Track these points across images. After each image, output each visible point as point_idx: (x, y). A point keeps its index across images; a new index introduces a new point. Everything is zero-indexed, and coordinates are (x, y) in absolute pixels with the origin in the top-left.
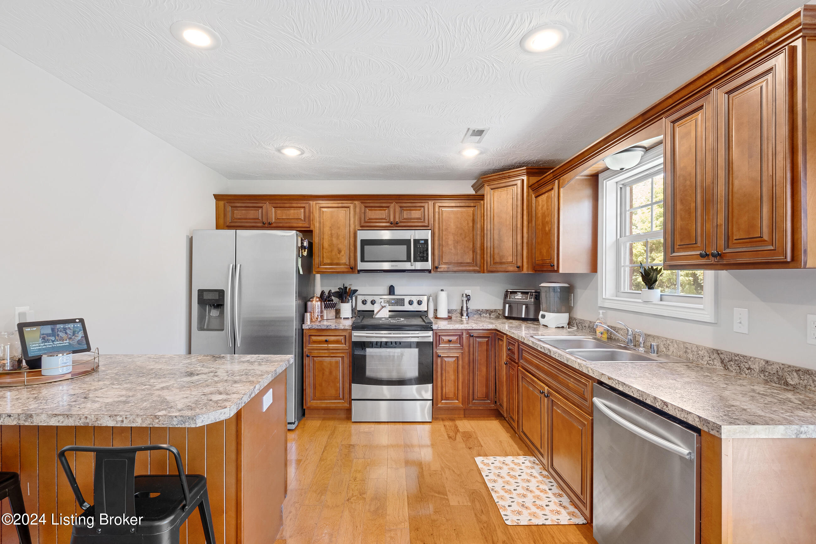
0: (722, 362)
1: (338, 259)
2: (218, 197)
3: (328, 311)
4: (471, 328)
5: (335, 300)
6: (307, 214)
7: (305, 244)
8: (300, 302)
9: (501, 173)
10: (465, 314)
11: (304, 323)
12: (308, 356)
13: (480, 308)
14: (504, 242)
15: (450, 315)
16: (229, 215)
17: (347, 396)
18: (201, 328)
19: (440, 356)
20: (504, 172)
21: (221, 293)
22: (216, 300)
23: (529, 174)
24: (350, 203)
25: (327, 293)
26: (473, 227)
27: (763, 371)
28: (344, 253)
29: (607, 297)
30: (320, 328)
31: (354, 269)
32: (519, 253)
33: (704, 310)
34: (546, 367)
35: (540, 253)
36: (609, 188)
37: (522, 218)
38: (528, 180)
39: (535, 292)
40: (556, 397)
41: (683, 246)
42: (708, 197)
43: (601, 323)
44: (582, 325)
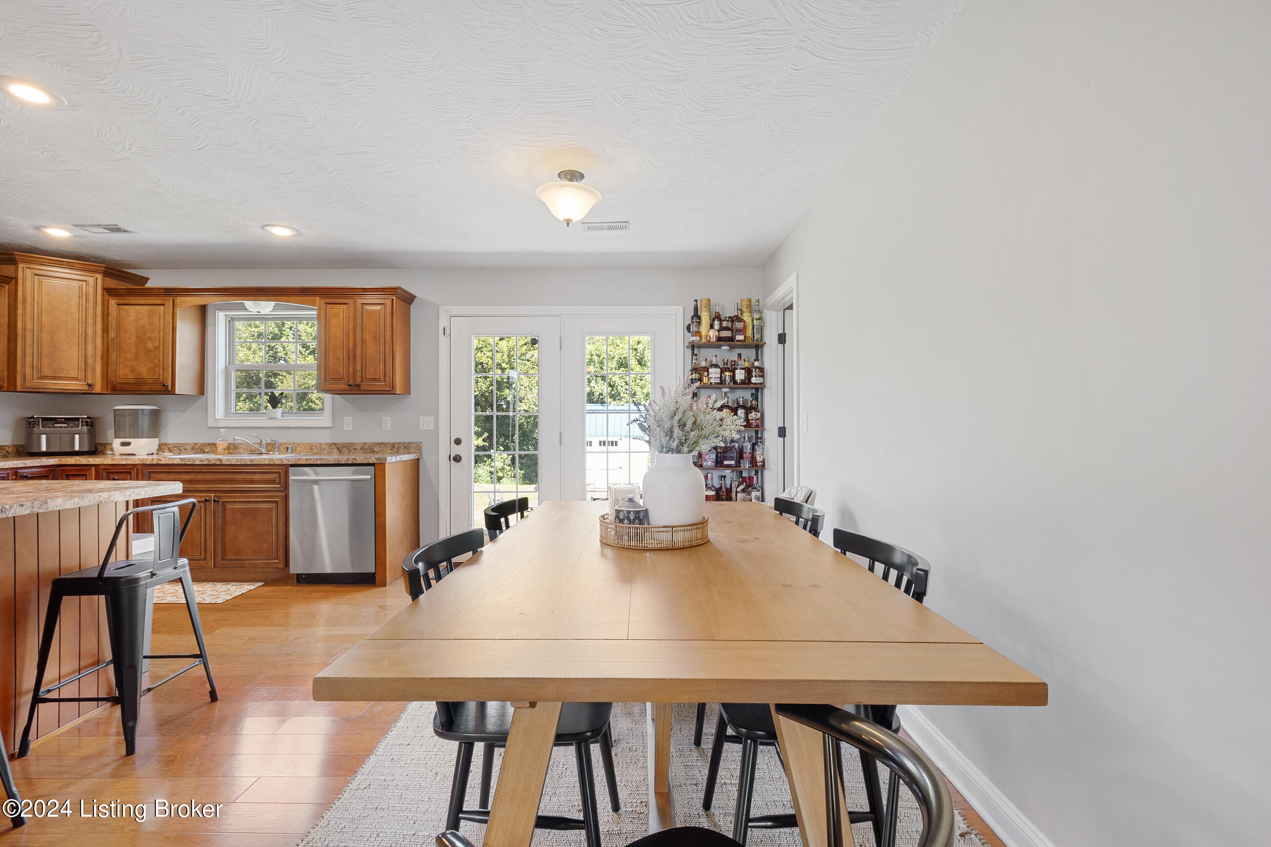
0: (338, 449)
14: (62, 350)
23: (105, 273)
27: (362, 448)
29: (219, 418)
32: (90, 368)
33: (324, 420)
34: (210, 477)
35: (133, 370)
36: (220, 320)
37: (95, 324)
38: (103, 281)
39: (88, 418)
40: (229, 497)
41: (333, 379)
42: (351, 353)
43: (223, 440)
44: (179, 448)
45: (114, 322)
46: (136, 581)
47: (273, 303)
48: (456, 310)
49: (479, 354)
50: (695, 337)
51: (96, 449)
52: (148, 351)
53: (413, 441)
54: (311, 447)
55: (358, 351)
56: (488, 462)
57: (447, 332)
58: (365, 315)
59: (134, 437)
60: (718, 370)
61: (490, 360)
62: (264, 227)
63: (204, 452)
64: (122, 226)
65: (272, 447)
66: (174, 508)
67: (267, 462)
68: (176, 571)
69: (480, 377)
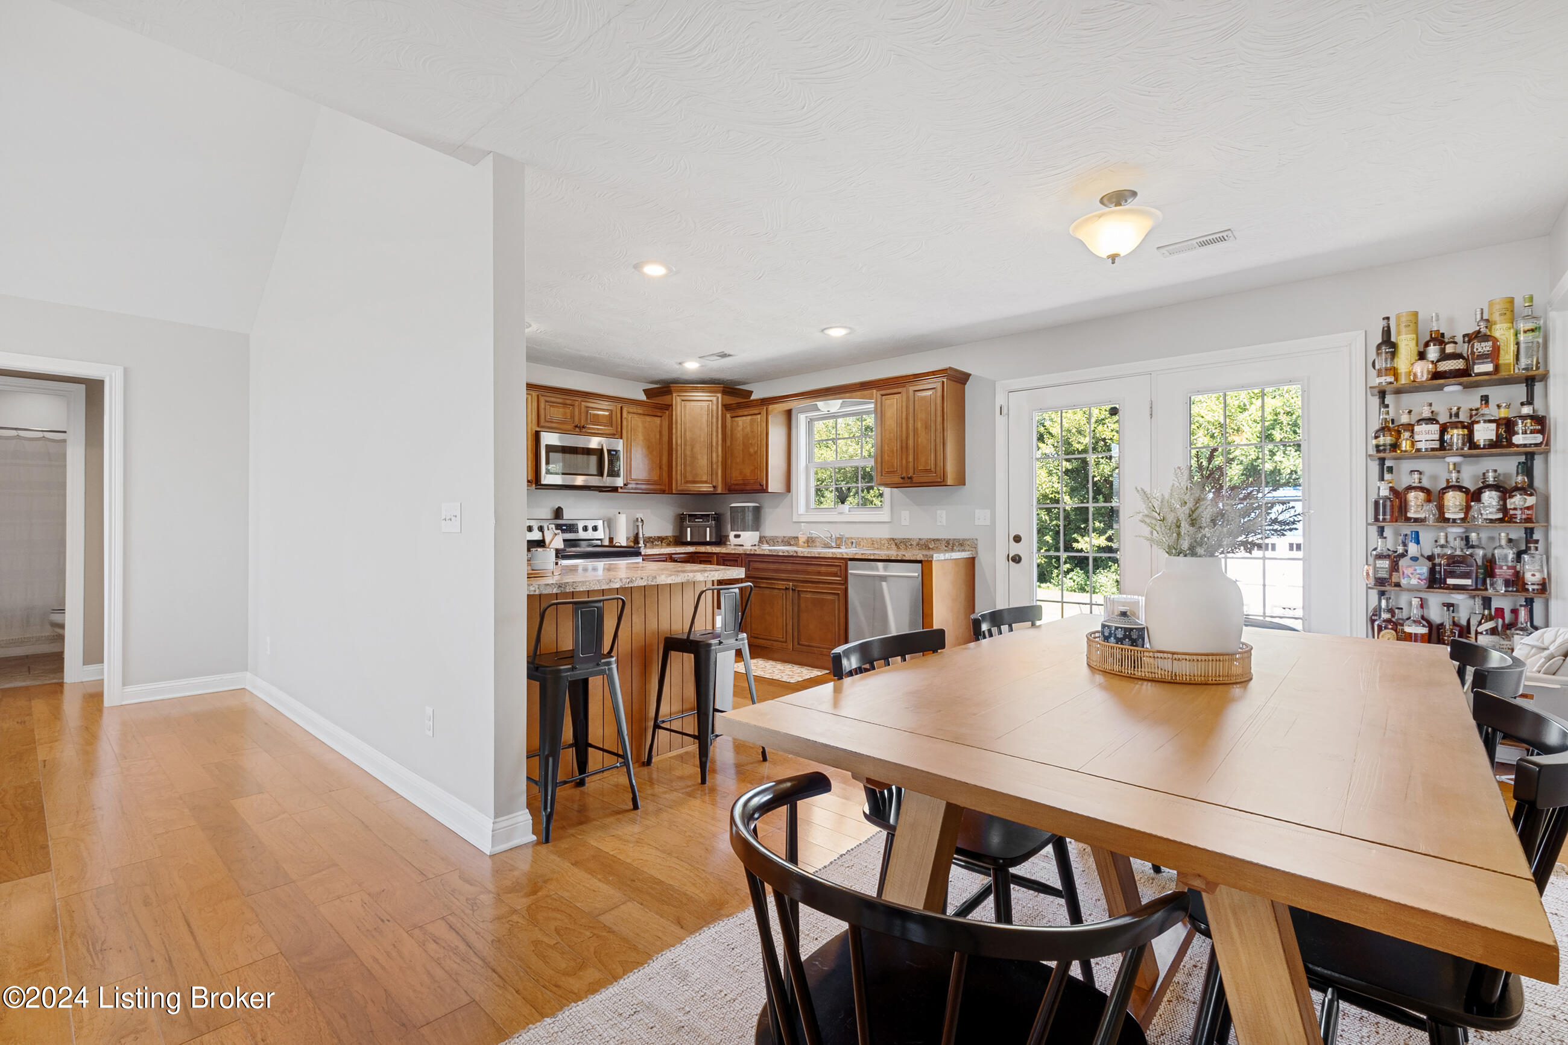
10: (641, 542)
14: (698, 458)
23: (723, 392)
26: (660, 440)
27: (918, 544)
29: (803, 513)
31: (532, 482)
32: (714, 472)
33: (884, 515)
34: (790, 567)
35: (741, 473)
36: (801, 421)
37: (717, 436)
38: (722, 399)
39: (715, 514)
40: (803, 587)
41: (888, 472)
42: (904, 445)
43: (803, 534)
44: (772, 541)
45: (729, 432)
46: (710, 645)
47: (840, 401)
48: (1016, 383)
49: (1100, 428)
50: (1384, 378)
51: (721, 540)
52: (751, 455)
53: (968, 538)
54: (873, 542)
55: (911, 442)
56: (1113, 568)
57: (1005, 411)
58: (916, 403)
59: (743, 530)
60: (1436, 427)
61: (1115, 434)
62: (823, 331)
63: (791, 545)
64: (727, 352)
65: (839, 541)
66: (735, 590)
67: (831, 556)
68: (738, 643)
69: (1102, 458)
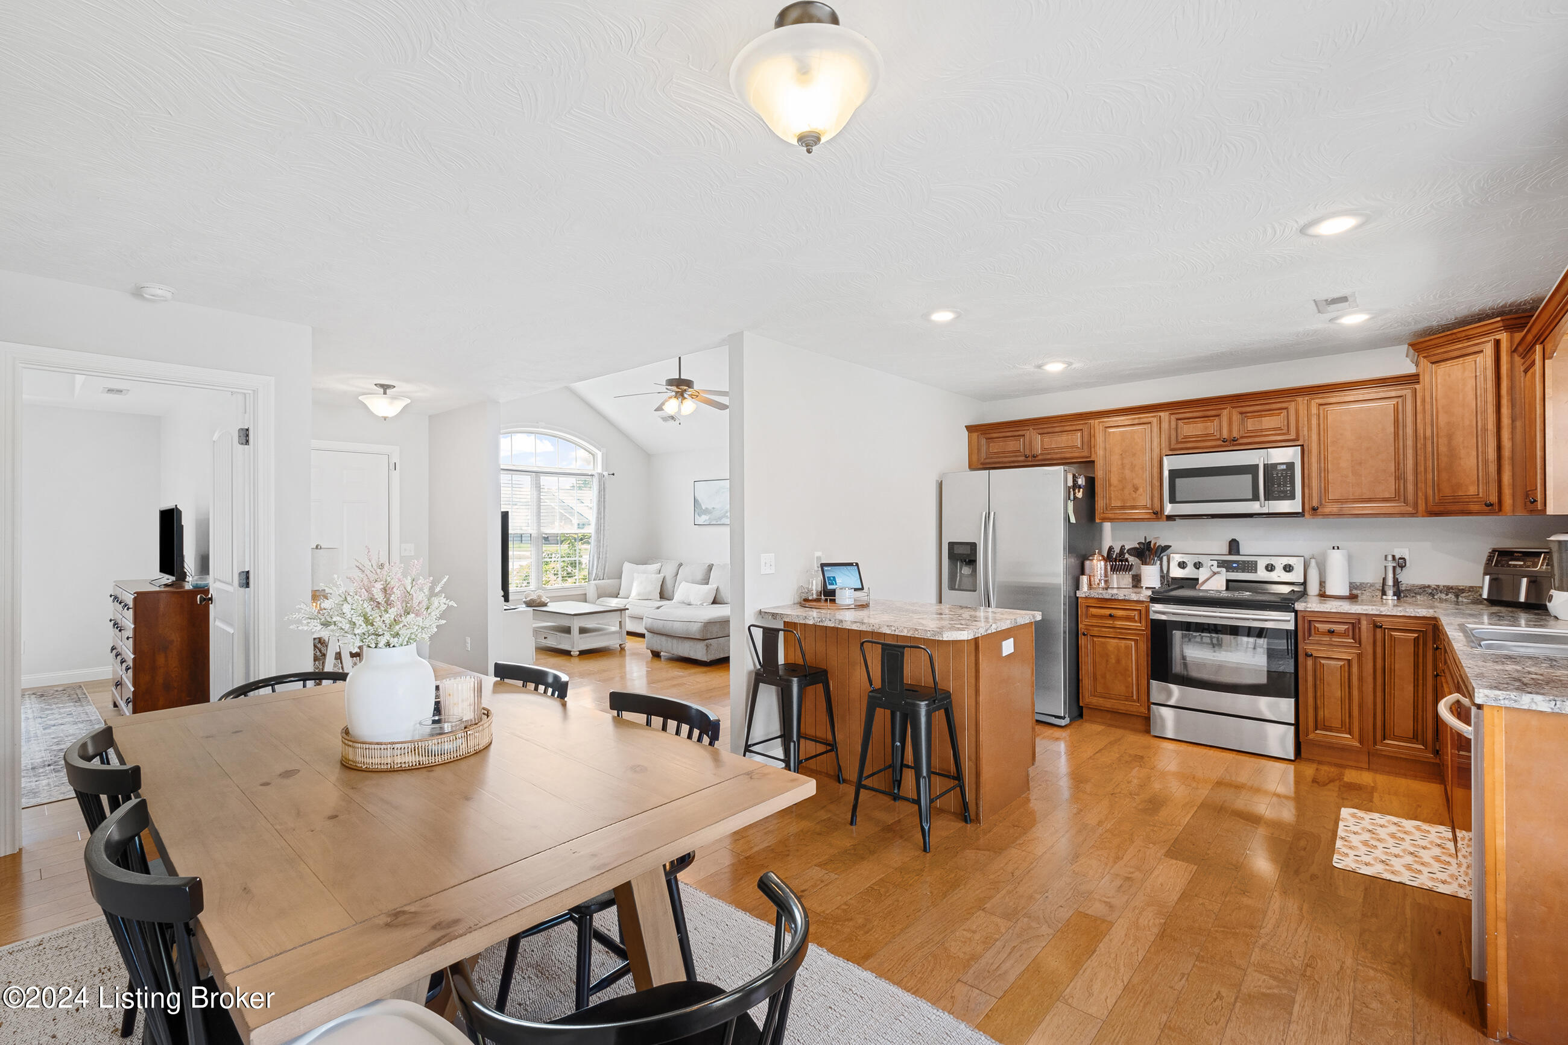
1: (1134, 499)
2: (970, 429)
3: (1120, 576)
4: (1377, 613)
5: (1132, 560)
6: (1086, 439)
7: (1081, 481)
8: (1073, 561)
9: (1449, 333)
10: (1390, 592)
11: (1078, 590)
12: (1084, 634)
13: (1433, 583)
14: (1460, 458)
15: (1355, 592)
16: (984, 449)
17: (1144, 697)
18: (952, 587)
19: (1312, 655)
20: (1455, 331)
21: (973, 546)
22: (968, 555)
24: (1152, 417)
25: (1117, 550)
26: (1396, 435)
28: (1144, 491)
30: (1102, 597)
31: (1159, 513)
38: (1510, 340)
